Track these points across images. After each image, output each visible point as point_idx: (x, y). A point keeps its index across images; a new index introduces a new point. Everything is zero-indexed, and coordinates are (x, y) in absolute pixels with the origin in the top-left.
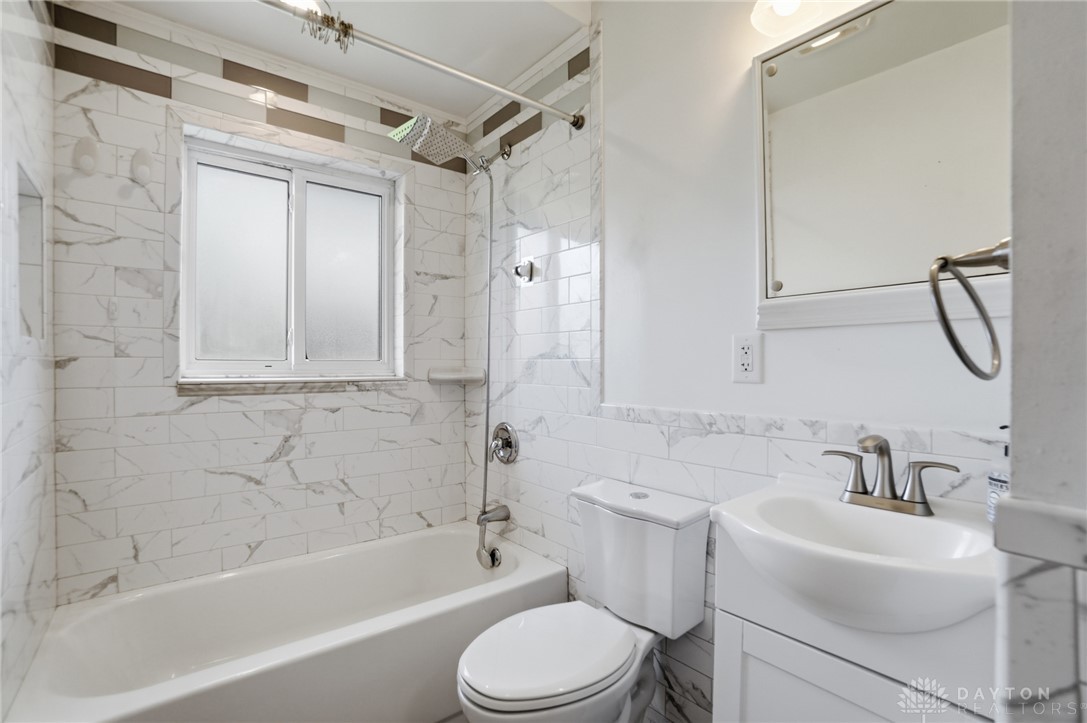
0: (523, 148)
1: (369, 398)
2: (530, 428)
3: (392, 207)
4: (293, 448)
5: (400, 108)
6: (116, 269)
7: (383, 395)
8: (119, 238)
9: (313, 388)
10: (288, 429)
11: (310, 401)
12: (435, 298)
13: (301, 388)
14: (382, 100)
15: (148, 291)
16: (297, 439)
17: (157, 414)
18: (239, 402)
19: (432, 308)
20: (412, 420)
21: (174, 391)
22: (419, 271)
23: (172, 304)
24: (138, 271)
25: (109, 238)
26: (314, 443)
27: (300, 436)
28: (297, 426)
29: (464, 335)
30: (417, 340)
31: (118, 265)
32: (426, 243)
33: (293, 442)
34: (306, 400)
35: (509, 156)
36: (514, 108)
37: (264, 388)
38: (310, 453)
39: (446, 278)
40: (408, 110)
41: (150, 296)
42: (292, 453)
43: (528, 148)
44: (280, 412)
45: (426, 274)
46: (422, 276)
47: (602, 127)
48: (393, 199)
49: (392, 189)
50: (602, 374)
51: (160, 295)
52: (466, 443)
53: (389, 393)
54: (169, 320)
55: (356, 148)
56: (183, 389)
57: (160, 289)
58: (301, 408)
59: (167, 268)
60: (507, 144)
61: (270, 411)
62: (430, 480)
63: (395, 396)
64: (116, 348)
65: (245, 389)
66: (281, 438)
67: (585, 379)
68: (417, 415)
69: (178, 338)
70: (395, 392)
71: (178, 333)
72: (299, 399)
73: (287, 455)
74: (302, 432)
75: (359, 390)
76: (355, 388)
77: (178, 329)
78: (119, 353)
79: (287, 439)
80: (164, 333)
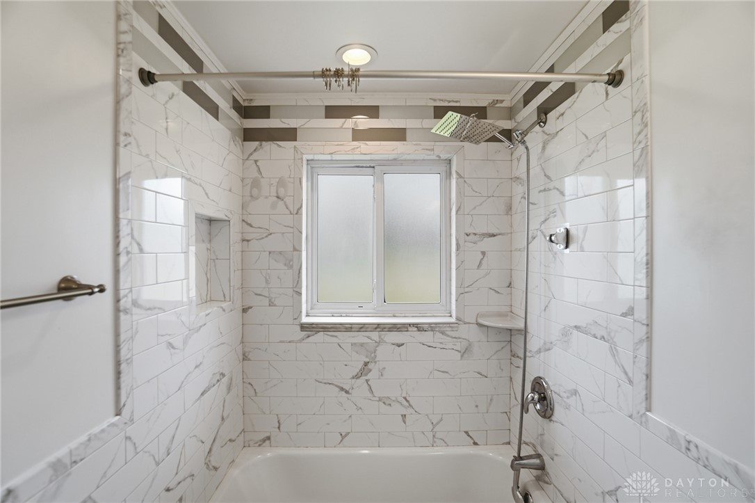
1: (427, 337)
4: (370, 370)
5: (449, 102)
6: (270, 253)
7: (438, 335)
8: (271, 234)
9: (385, 328)
10: (367, 357)
11: (383, 337)
12: (484, 253)
13: (376, 328)
14: (435, 100)
15: (285, 265)
16: (373, 364)
17: (290, 342)
18: (336, 336)
19: (480, 262)
20: (462, 356)
21: (298, 328)
22: (468, 232)
23: (298, 272)
24: (280, 253)
25: (265, 235)
26: (384, 368)
27: (375, 362)
28: (373, 355)
29: (510, 284)
30: (467, 290)
31: (270, 250)
32: (475, 208)
33: (370, 366)
34: (380, 337)
37: (351, 328)
38: (382, 375)
39: (494, 235)
40: (457, 102)
41: (286, 268)
42: (369, 374)
44: (362, 345)
45: (475, 234)
46: (472, 236)
49: (449, 167)
51: (291, 267)
52: (511, 378)
53: (443, 333)
54: (296, 282)
55: (414, 143)
56: (304, 327)
57: (291, 263)
58: (376, 342)
59: (295, 249)
61: (355, 344)
62: (477, 406)
63: (448, 336)
64: (270, 300)
65: (340, 328)
66: (363, 363)
68: (466, 352)
69: (301, 294)
70: (447, 333)
71: (301, 291)
72: (375, 335)
73: (366, 375)
74: (376, 360)
75: (419, 331)
76: (416, 329)
77: (301, 288)
78: (271, 304)
79: (366, 364)
80: (294, 291)
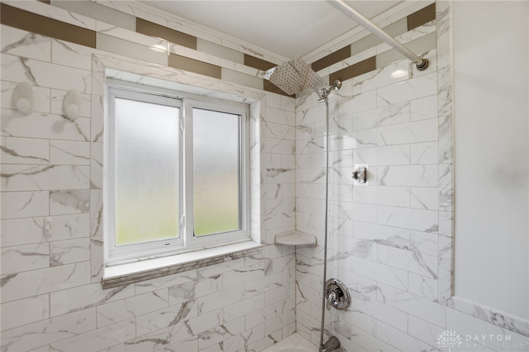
0: (354, 83)
1: (239, 264)
2: (364, 291)
3: (248, 122)
4: (189, 310)
5: (256, 54)
6: (51, 192)
7: (248, 259)
8: (53, 166)
9: (203, 264)
10: (185, 297)
11: (200, 273)
12: (279, 185)
13: (194, 266)
14: (245, 49)
15: (78, 207)
16: (192, 303)
17: (86, 308)
18: (150, 285)
19: (277, 193)
20: (266, 273)
21: (99, 286)
22: (269, 168)
23: (97, 216)
24: (69, 192)
25: (42, 167)
26: (203, 304)
27: (194, 301)
28: (191, 294)
29: (295, 208)
30: (268, 216)
31: (51, 189)
32: (273, 148)
33: (188, 306)
34: (198, 273)
35: (339, 88)
36: (345, 52)
37: (168, 271)
38: (201, 311)
39: (285, 171)
40: (261, 55)
41: (79, 211)
42: (188, 314)
43: (360, 83)
44: (180, 286)
45: (273, 170)
46: (271, 171)
47: (452, 69)
48: (249, 116)
49: (248, 110)
50: (453, 273)
51: (87, 210)
52: (297, 282)
53: (251, 257)
54: (95, 229)
55: (228, 82)
56: (107, 284)
57: (87, 205)
58: (194, 280)
59: (93, 187)
60: (337, 79)
61: (173, 287)
62: (276, 311)
63: (255, 258)
64: (52, 259)
65: (155, 274)
66: (181, 305)
67: (431, 271)
68: (268, 270)
69: (102, 243)
70: (255, 256)
71: (102, 238)
72: (193, 273)
73: (185, 317)
74: (195, 297)
75: (233, 259)
76: (230, 258)
77: (102, 236)
78: (54, 262)
79: (184, 305)
80: (91, 240)
